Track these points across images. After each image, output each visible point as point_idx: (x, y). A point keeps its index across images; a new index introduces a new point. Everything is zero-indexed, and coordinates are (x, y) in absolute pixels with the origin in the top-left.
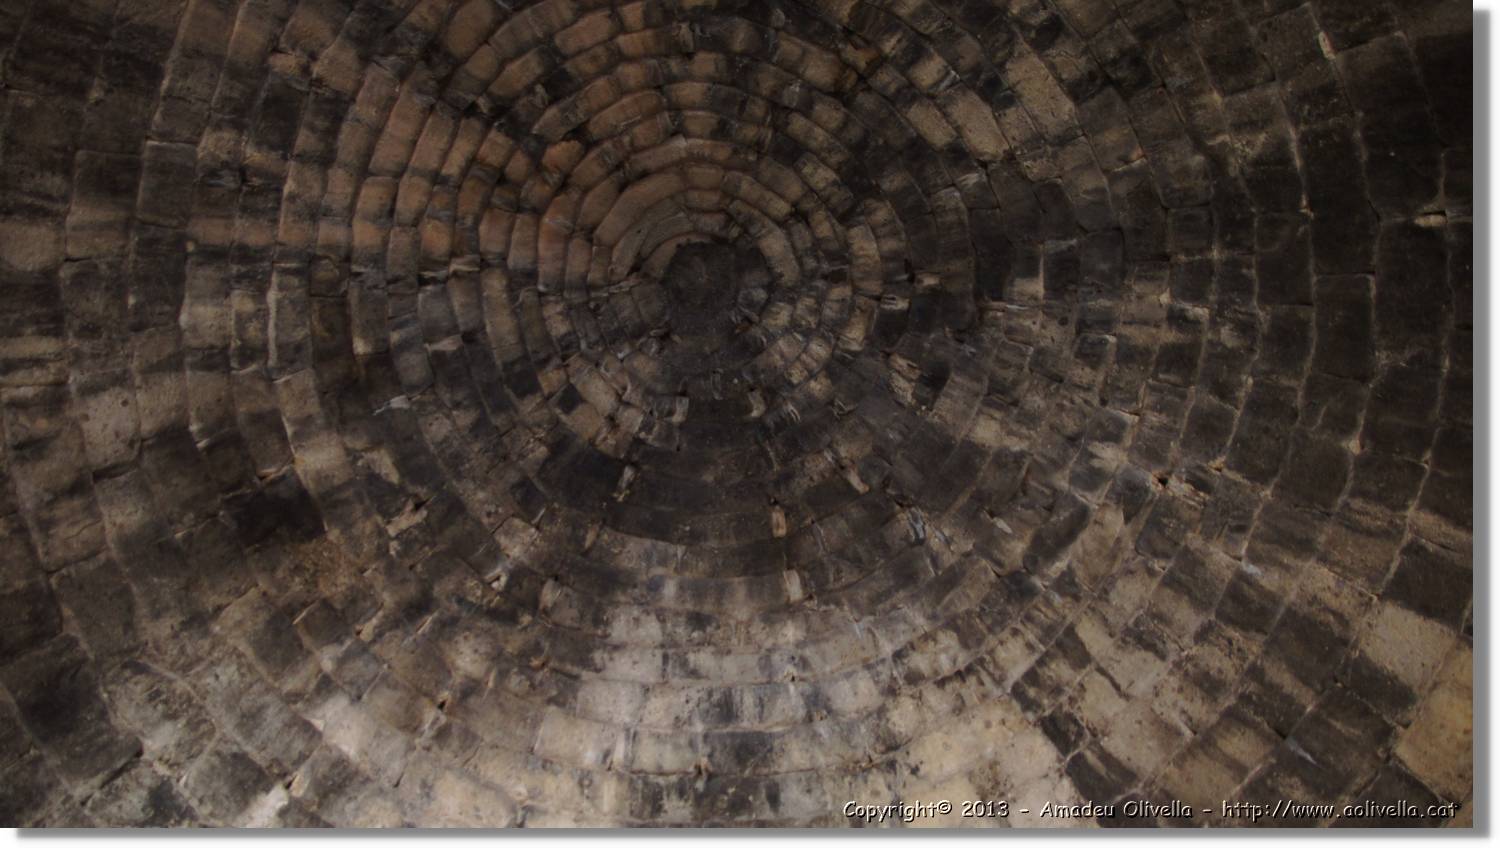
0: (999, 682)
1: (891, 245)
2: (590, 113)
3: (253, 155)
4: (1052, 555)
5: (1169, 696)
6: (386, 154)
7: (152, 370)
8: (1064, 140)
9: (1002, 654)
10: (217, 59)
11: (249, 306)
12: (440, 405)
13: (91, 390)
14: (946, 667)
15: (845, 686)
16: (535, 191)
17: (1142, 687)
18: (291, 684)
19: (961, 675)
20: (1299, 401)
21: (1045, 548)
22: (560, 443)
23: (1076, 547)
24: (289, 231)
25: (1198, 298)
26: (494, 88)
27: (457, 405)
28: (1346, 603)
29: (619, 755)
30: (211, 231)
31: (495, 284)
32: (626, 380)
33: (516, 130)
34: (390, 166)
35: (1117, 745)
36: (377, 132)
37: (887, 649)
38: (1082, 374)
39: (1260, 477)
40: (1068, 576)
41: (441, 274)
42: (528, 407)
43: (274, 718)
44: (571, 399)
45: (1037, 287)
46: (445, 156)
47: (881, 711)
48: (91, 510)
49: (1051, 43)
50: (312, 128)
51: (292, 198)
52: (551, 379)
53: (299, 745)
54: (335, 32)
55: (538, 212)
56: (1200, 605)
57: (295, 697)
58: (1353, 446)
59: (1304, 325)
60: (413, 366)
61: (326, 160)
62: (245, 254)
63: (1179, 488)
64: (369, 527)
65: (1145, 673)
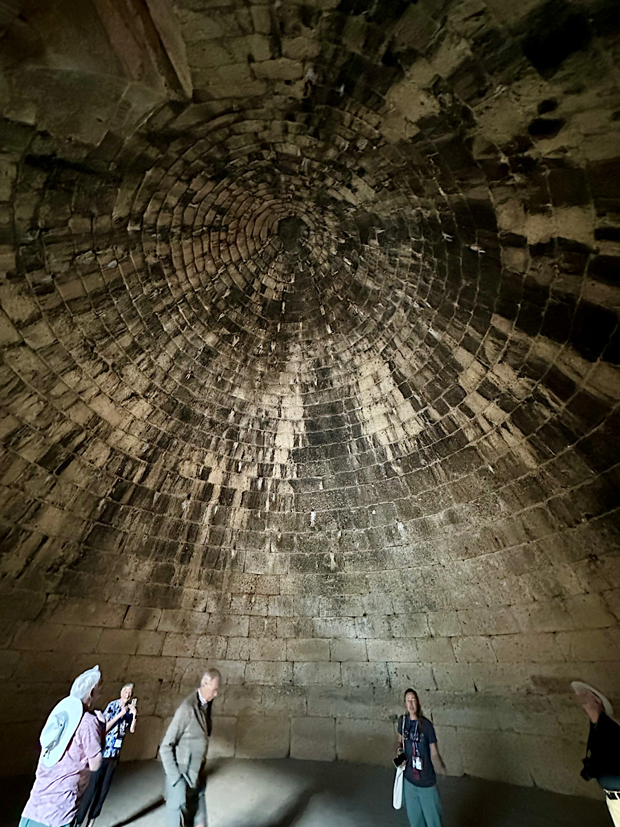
0: (378, 352)
1: (336, 223)
2: (236, 212)
3: (157, 284)
4: (388, 319)
5: (413, 360)
6: (187, 259)
7: (165, 345)
8: (375, 202)
9: (378, 345)
10: (134, 272)
11: (177, 317)
12: (232, 310)
13: (156, 358)
14: (366, 348)
15: (344, 354)
16: (231, 239)
17: (408, 357)
18: (226, 390)
19: (369, 350)
20: (444, 288)
21: (388, 316)
22: (264, 303)
23: (393, 317)
24: (176, 294)
25: (419, 252)
26: (205, 224)
27: (236, 308)
28: (451, 345)
29: (297, 380)
30: (159, 308)
31: (232, 269)
32: (276, 274)
33: (218, 229)
34: (191, 261)
35: (402, 370)
36: (182, 256)
37: (352, 344)
38: (391, 269)
39: (434, 307)
40: (392, 324)
41: (217, 276)
42: (253, 298)
43: (225, 399)
44: (263, 288)
45: (376, 242)
46: (202, 249)
47: (352, 359)
48: (171, 380)
49: (363, 175)
50: (166, 268)
51: (172, 286)
52: (256, 285)
53: (233, 401)
54: (156, 242)
55: (235, 242)
56: (421, 339)
57: (228, 391)
58: (456, 304)
59: (445, 267)
60: (221, 305)
61: (174, 272)
62: (169, 307)
63: (416, 306)
64: (228, 348)
65: (409, 354)
